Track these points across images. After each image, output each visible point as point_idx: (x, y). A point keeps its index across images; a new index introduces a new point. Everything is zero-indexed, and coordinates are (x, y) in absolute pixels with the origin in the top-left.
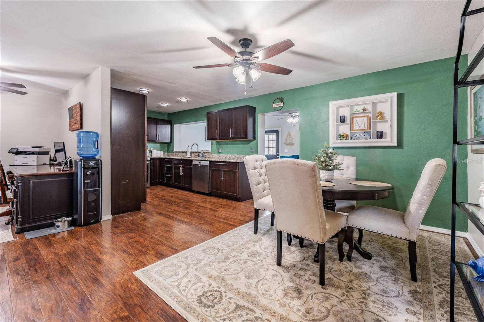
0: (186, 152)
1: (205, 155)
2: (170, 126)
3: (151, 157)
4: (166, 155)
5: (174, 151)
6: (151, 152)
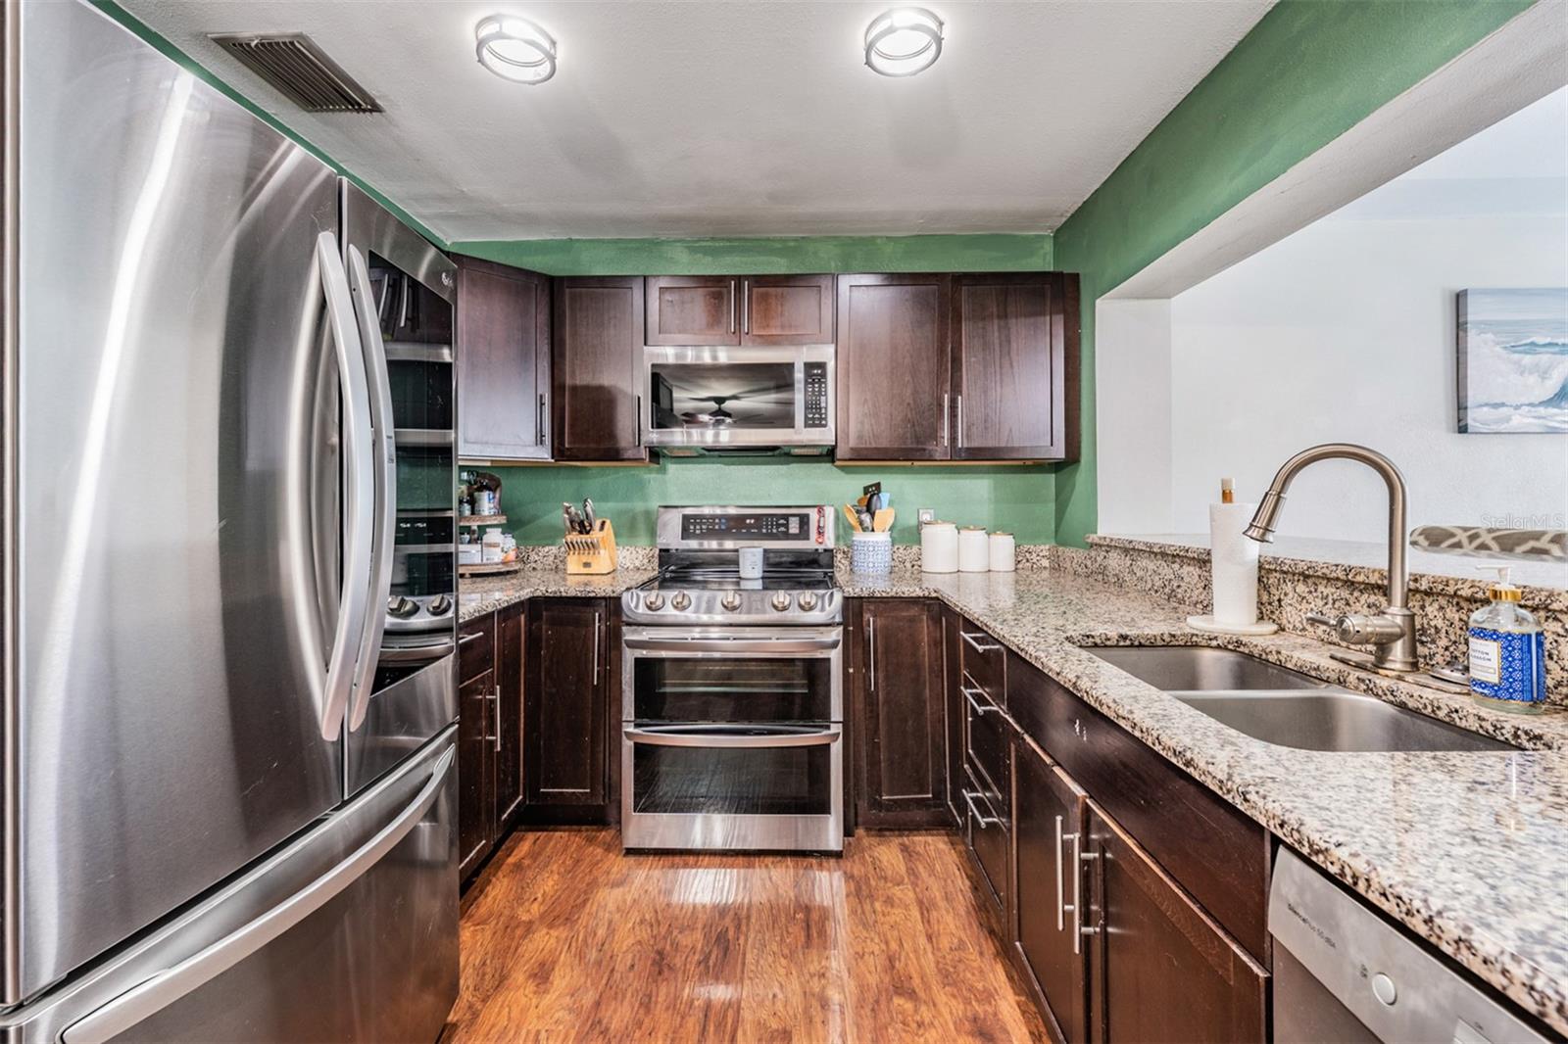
2: (1058, 320)
3: (865, 594)
4: (1045, 563)
5: (1093, 538)
6: (920, 543)
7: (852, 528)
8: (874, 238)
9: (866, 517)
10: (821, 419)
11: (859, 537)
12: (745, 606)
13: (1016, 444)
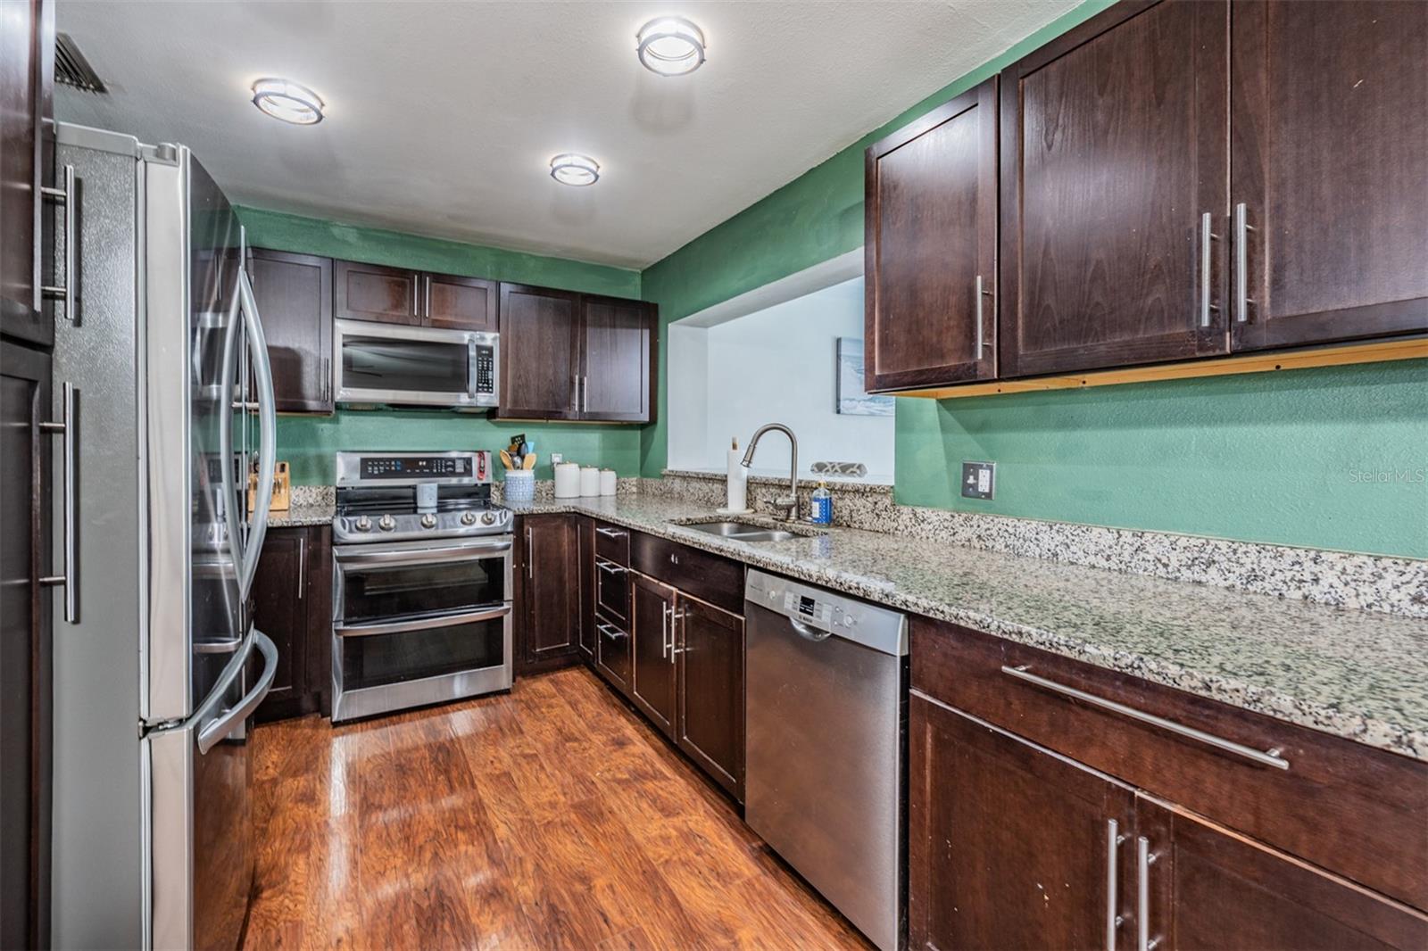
0: (723, 481)
1: (845, 505)
2: (646, 333)
3: (526, 512)
4: (634, 489)
5: (664, 472)
6: (553, 478)
7: (505, 467)
8: (520, 254)
9: (518, 460)
10: (488, 388)
11: (511, 474)
12: (440, 526)
13: (619, 411)
